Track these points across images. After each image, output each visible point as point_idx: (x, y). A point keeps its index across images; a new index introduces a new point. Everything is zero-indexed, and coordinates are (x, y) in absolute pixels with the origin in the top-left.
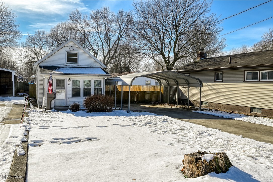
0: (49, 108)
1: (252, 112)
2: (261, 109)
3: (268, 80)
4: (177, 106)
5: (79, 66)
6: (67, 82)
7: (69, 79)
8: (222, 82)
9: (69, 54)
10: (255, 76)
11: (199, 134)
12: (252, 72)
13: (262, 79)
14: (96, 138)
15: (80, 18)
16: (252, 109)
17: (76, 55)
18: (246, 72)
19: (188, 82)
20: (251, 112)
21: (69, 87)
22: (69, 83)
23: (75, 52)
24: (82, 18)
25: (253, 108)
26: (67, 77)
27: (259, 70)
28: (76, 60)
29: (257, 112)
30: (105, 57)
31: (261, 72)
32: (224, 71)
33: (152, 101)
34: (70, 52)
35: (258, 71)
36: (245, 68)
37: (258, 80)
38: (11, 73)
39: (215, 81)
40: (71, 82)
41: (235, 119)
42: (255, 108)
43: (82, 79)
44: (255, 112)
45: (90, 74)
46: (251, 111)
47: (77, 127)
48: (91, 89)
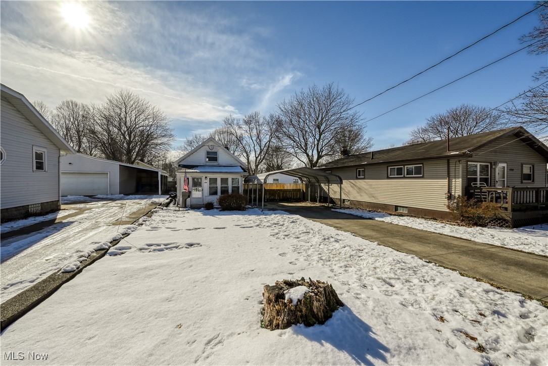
0: (184, 206)
1: (398, 210)
2: (406, 207)
3: (414, 176)
4: (318, 204)
5: (219, 164)
6: (204, 181)
7: (206, 177)
8: (364, 179)
9: (208, 153)
10: (400, 172)
11: (325, 239)
12: (396, 167)
13: (407, 174)
14: (198, 244)
15: (233, 122)
16: (396, 207)
17: (216, 153)
18: (389, 168)
19: (328, 179)
20: (396, 211)
21: (206, 185)
22: (206, 181)
23: (214, 150)
24: (235, 122)
25: (398, 206)
26: (204, 175)
27: (404, 165)
28: (215, 159)
29: (403, 210)
30: (257, 158)
31: (406, 167)
32: (366, 167)
34: (210, 151)
35: (403, 167)
36: (388, 163)
37: (403, 176)
38: (158, 172)
39: (357, 178)
40: (208, 181)
41: (376, 219)
42: (400, 207)
43: (219, 177)
44: (400, 211)
45: (226, 172)
46: (396, 210)
47: (191, 228)
48: (227, 187)
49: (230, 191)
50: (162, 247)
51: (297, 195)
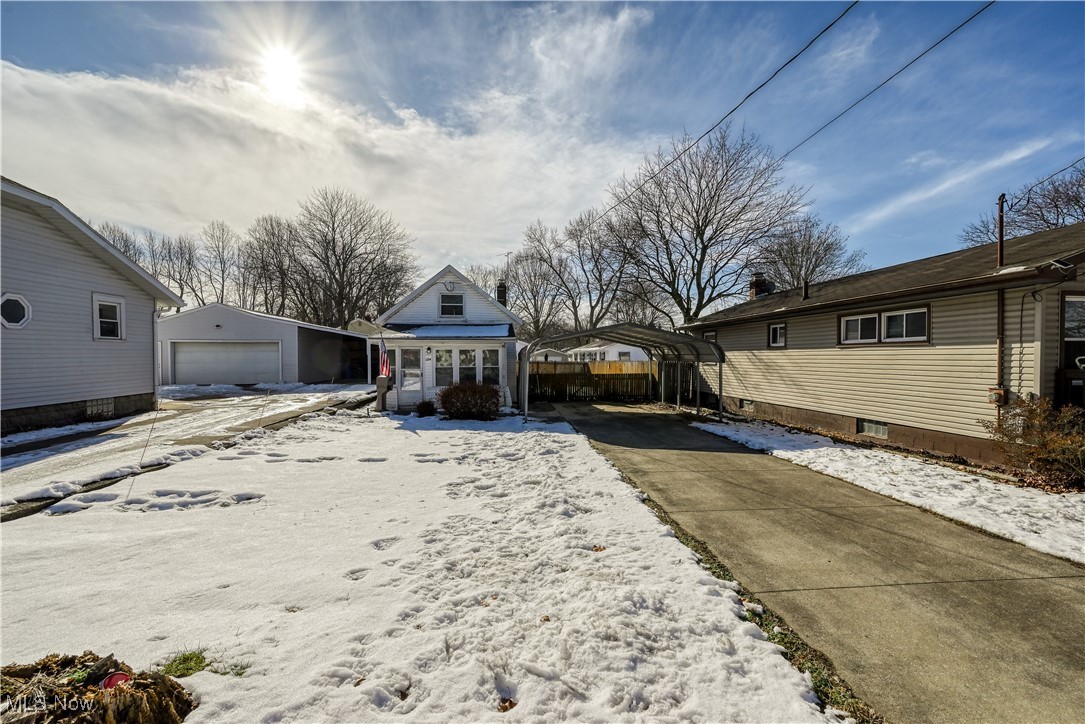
0: (381, 408)
1: (863, 431)
2: (885, 424)
3: (905, 339)
4: (680, 409)
5: (466, 321)
6: (424, 355)
7: (429, 349)
8: (785, 347)
9: (445, 298)
10: (869, 330)
12: (860, 317)
13: (888, 337)
15: (542, 236)
16: (860, 424)
17: (459, 299)
18: (843, 320)
20: (858, 432)
21: (428, 365)
22: (430, 357)
23: (456, 292)
24: (548, 236)
25: (864, 420)
26: (426, 344)
27: (880, 312)
28: (459, 311)
29: (876, 432)
31: (884, 316)
32: (791, 321)
33: (630, 396)
34: (447, 293)
35: (876, 315)
36: (840, 308)
37: (876, 340)
39: (769, 348)
40: (433, 356)
41: (775, 453)
42: (870, 421)
43: (456, 347)
44: (870, 433)
45: (470, 338)
46: (860, 429)
47: (311, 458)
48: (474, 369)
49: (479, 377)
50: (186, 498)
51: (639, 387)
